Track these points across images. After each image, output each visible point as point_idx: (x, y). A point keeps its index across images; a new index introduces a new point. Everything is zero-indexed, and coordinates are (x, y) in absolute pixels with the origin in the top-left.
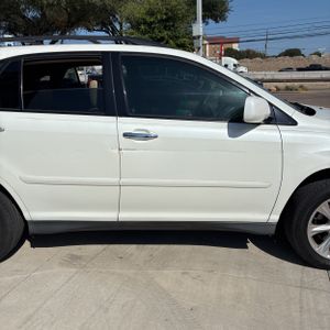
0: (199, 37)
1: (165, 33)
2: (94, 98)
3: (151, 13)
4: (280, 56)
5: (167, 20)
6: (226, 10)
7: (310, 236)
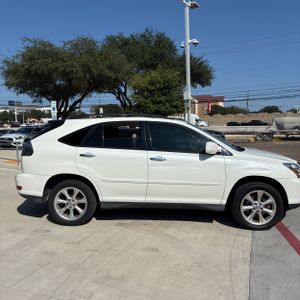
0: (188, 101)
1: (163, 98)
2: (134, 142)
3: (152, 83)
4: (260, 112)
5: (164, 88)
6: (211, 77)
7: (242, 211)
